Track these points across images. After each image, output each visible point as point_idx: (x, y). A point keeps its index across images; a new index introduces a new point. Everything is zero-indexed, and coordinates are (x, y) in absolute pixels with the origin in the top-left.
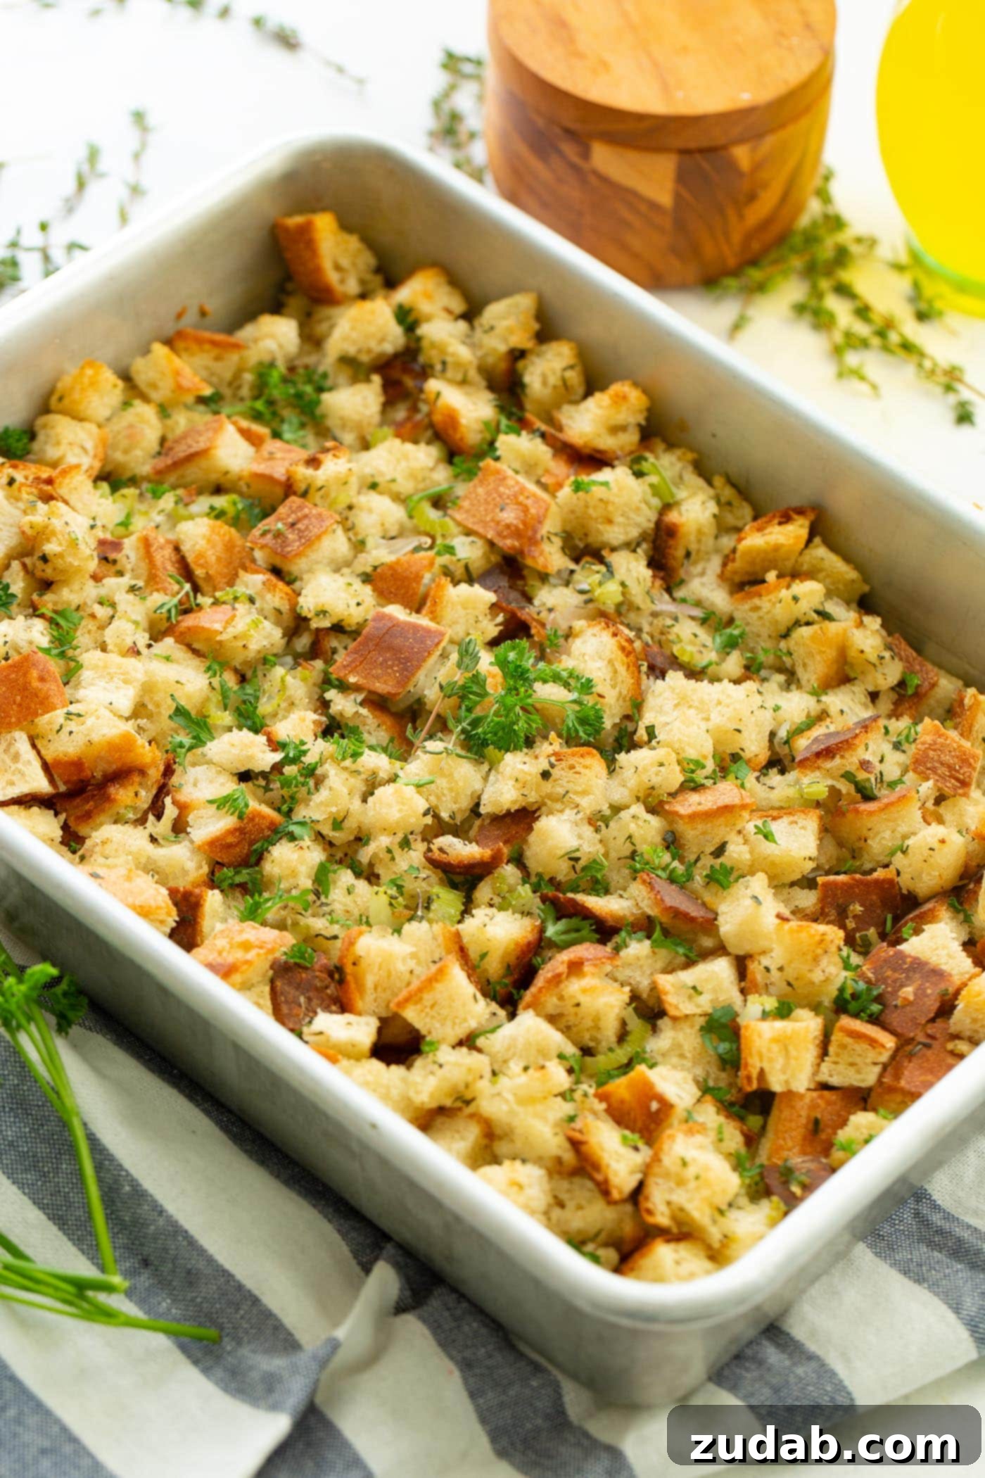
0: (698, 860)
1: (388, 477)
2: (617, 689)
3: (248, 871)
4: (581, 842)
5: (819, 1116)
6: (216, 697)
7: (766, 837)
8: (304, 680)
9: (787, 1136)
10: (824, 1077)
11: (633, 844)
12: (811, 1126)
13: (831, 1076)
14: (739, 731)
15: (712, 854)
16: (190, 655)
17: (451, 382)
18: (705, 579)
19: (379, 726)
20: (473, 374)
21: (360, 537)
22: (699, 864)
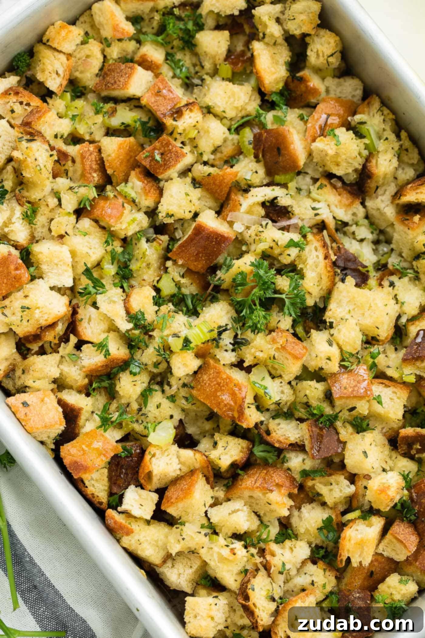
0: (341, 411)
1: (222, 109)
2: (320, 287)
3: (108, 382)
4: (282, 395)
5: (374, 570)
6: (108, 258)
7: (378, 402)
8: (156, 250)
9: (356, 578)
10: (380, 550)
11: (308, 398)
12: (369, 574)
13: (384, 551)
14: (378, 328)
15: (348, 410)
16: (98, 229)
17: (267, 44)
18: (383, 198)
19: (192, 284)
20: (281, 40)
21: (200, 152)
22: (340, 414)
